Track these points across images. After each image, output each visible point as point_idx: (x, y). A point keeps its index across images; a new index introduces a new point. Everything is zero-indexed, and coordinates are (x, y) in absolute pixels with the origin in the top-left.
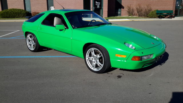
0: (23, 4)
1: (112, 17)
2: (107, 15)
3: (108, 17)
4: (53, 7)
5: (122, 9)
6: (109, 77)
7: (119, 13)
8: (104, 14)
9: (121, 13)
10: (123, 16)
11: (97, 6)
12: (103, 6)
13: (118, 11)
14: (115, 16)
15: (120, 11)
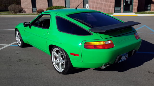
0: (64, 2)
1: (141, 12)
2: (137, 10)
3: (138, 12)
4: (88, 4)
5: (152, 5)
6: (151, 76)
7: (149, 8)
8: (133, 9)
9: (150, 8)
10: (153, 11)
11: (127, 2)
12: (133, 2)
13: (147, 6)
14: (144, 11)
15: (149, 6)
